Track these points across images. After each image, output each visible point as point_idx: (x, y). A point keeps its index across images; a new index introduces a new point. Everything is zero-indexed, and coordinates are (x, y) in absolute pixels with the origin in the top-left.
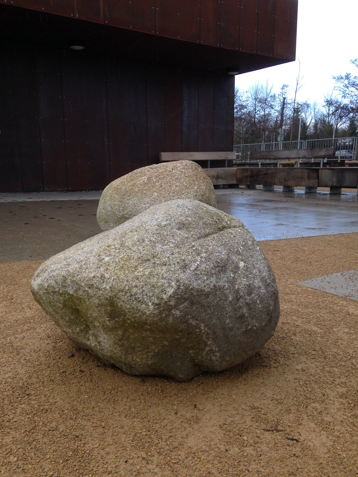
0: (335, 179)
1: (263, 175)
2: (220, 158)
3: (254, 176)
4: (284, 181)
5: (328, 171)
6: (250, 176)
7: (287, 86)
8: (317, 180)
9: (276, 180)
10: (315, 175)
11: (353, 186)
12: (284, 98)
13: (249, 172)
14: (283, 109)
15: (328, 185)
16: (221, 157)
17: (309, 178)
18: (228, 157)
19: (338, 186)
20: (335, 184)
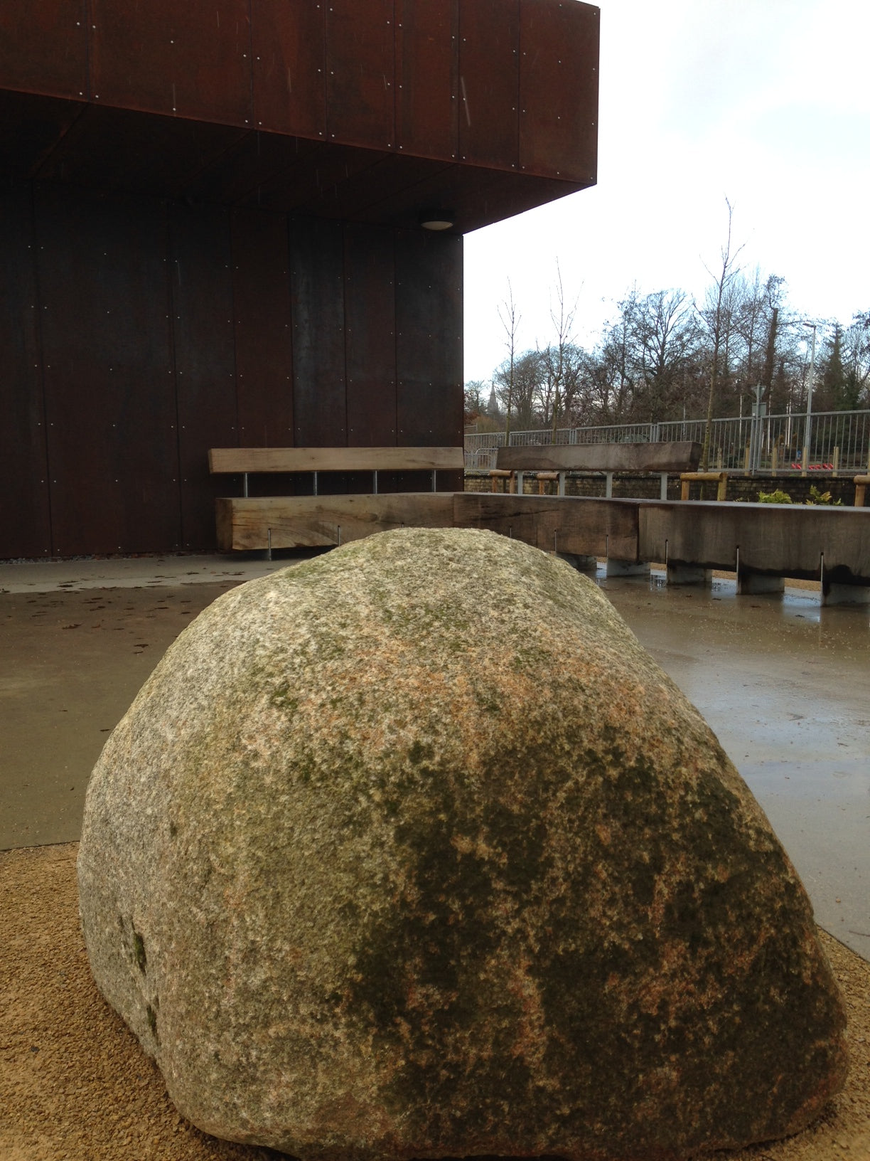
0: (678, 540)
1: (510, 516)
2: (411, 466)
3: (491, 519)
4: (559, 537)
5: (661, 512)
6: (482, 519)
7: (780, 281)
8: (636, 540)
9: (540, 533)
10: (630, 524)
11: (724, 562)
12: (776, 311)
13: (480, 506)
14: (773, 335)
15: (662, 555)
16: (414, 461)
17: (615, 531)
18: (437, 462)
19: (688, 560)
20: (678, 555)
